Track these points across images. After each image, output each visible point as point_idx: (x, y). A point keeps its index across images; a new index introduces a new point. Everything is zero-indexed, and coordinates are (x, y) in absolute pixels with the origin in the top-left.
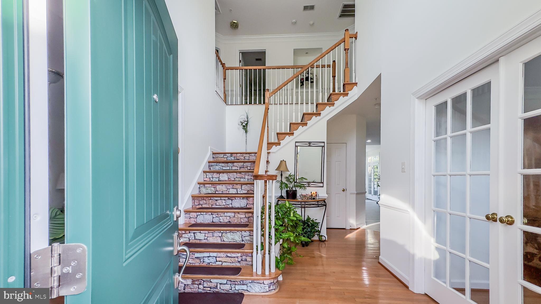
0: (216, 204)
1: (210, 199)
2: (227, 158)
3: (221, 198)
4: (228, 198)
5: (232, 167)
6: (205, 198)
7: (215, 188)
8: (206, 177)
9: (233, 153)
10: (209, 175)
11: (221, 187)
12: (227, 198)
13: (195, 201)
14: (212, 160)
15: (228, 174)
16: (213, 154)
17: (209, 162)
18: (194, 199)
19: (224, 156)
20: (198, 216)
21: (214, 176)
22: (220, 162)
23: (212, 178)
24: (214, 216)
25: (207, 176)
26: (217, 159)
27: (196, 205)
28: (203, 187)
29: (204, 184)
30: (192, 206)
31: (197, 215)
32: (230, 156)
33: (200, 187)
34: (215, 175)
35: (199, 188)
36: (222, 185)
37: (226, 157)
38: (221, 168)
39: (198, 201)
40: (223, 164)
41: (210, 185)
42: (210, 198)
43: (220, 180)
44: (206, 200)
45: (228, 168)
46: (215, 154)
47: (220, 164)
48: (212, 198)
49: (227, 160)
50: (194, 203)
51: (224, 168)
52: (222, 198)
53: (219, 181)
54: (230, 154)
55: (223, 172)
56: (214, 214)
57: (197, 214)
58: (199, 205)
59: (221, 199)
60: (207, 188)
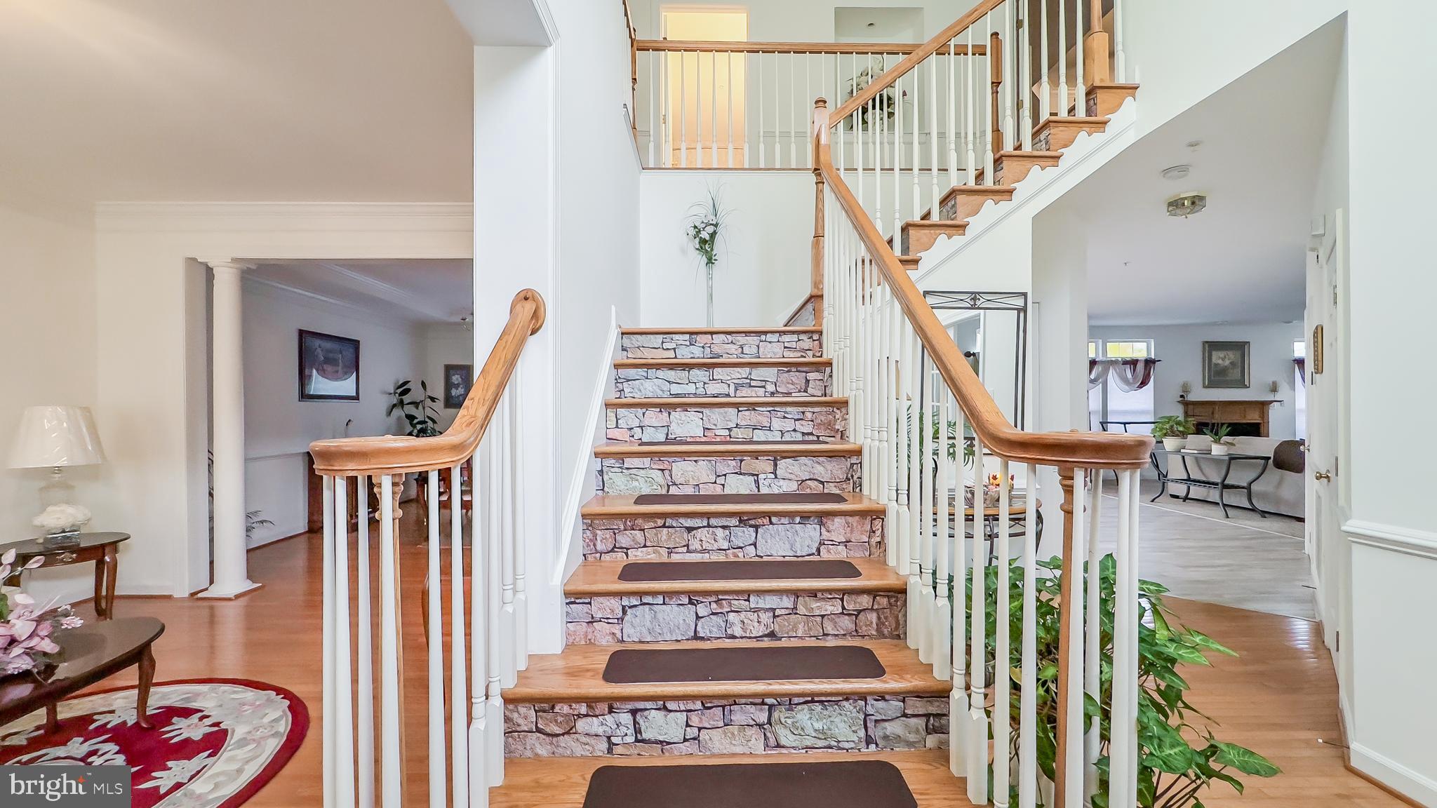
0: (687, 546)
1: (664, 526)
2: (674, 349)
3: (708, 518)
4: (740, 521)
5: (705, 383)
6: (639, 521)
7: (667, 473)
8: (617, 427)
9: (697, 333)
10: (629, 418)
11: (690, 468)
12: (734, 521)
13: (595, 535)
14: (622, 358)
15: (702, 413)
16: (623, 334)
17: (617, 366)
19: (663, 342)
20: (629, 611)
23: (641, 427)
24: (702, 610)
25: (619, 421)
26: (639, 354)
27: (601, 553)
28: (617, 470)
29: (621, 456)
30: (585, 556)
31: (624, 607)
32: (688, 343)
33: (605, 469)
35: (601, 472)
36: (696, 461)
37: (673, 345)
38: (665, 389)
41: (647, 461)
42: (660, 522)
43: (670, 436)
44: (643, 530)
46: (631, 336)
47: (660, 373)
48: (669, 522)
49: (677, 358)
50: (592, 544)
51: (676, 389)
52: (713, 521)
54: (687, 337)
55: (685, 407)
56: (701, 599)
58: (613, 551)
60: (631, 471)
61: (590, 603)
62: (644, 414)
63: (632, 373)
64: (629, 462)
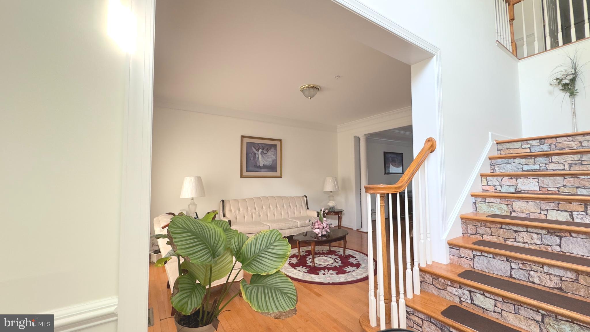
0: (515, 239)
1: (501, 228)
2: (530, 148)
3: (527, 228)
4: (548, 232)
5: (546, 164)
6: (488, 224)
7: (510, 206)
8: (487, 185)
9: (545, 138)
10: (494, 181)
11: (523, 205)
12: (544, 232)
13: (467, 227)
14: (496, 154)
15: (538, 179)
16: (497, 143)
17: (490, 159)
18: (465, 223)
19: (522, 145)
20: (476, 257)
21: (503, 183)
22: (515, 157)
23: (501, 186)
24: (514, 265)
25: (488, 183)
26: (507, 152)
27: (470, 234)
28: (482, 203)
29: (484, 197)
30: (463, 234)
31: (474, 255)
32: (539, 144)
33: (477, 202)
34: (506, 181)
35: (475, 203)
36: (527, 202)
37: (529, 146)
38: (520, 168)
39: (473, 227)
40: (523, 161)
41: (498, 200)
42: (499, 226)
43: (517, 190)
44: (490, 228)
45: (537, 167)
46: (503, 144)
47: (516, 161)
48: (504, 226)
49: (531, 152)
50: (466, 230)
51: (526, 168)
52: (529, 230)
53: (516, 192)
54: (538, 141)
55: (526, 176)
56: (513, 260)
57: (474, 253)
58: (475, 234)
59: (527, 231)
60: (489, 204)
61: (459, 250)
62: (502, 180)
63: (499, 161)
64: (488, 200)
